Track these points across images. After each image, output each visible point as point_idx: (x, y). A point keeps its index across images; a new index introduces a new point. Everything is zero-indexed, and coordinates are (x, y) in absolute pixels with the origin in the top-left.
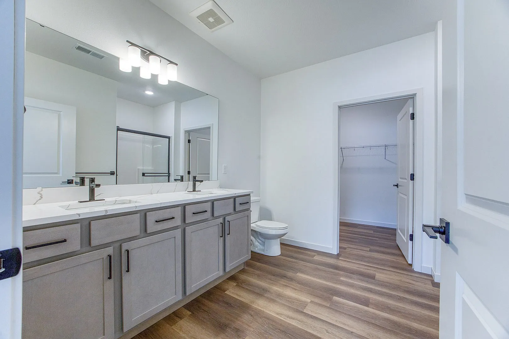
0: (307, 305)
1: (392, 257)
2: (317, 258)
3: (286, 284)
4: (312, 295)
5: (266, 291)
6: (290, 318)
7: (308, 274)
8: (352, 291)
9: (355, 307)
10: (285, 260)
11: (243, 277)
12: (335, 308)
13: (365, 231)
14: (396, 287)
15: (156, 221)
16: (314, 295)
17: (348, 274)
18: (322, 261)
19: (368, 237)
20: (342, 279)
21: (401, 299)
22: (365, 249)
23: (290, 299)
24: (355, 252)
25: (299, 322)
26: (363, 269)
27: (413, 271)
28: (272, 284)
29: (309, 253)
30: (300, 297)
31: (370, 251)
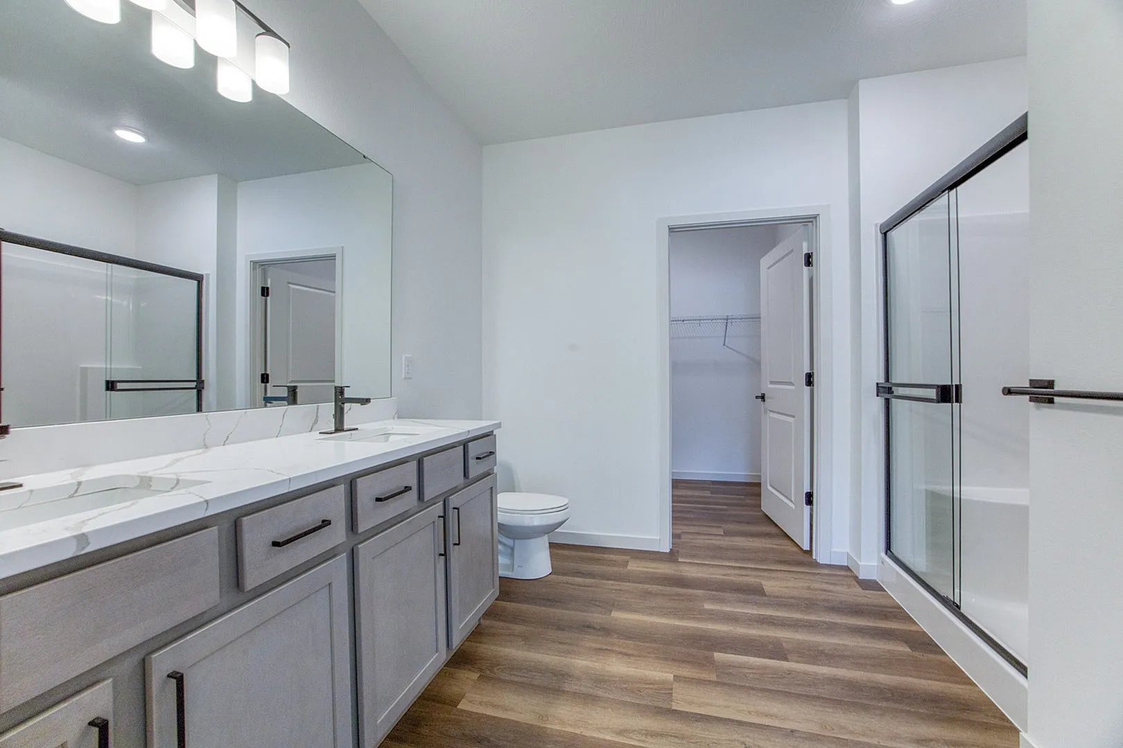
0: (672, 689)
1: (768, 541)
2: (634, 566)
3: (599, 646)
4: (666, 659)
5: (563, 675)
6: (652, 736)
7: (635, 611)
8: (741, 630)
9: (765, 668)
10: (567, 583)
11: (489, 649)
12: (729, 681)
13: (697, 493)
14: (809, 605)
15: (275, 544)
16: (675, 660)
17: (713, 593)
18: (647, 572)
19: (706, 504)
20: (708, 606)
21: (832, 628)
22: (714, 531)
23: (625, 684)
24: (701, 541)
25: (676, 740)
26: (734, 577)
27: (816, 564)
28: (569, 652)
29: (612, 556)
30: (647, 673)
31: (727, 534)
